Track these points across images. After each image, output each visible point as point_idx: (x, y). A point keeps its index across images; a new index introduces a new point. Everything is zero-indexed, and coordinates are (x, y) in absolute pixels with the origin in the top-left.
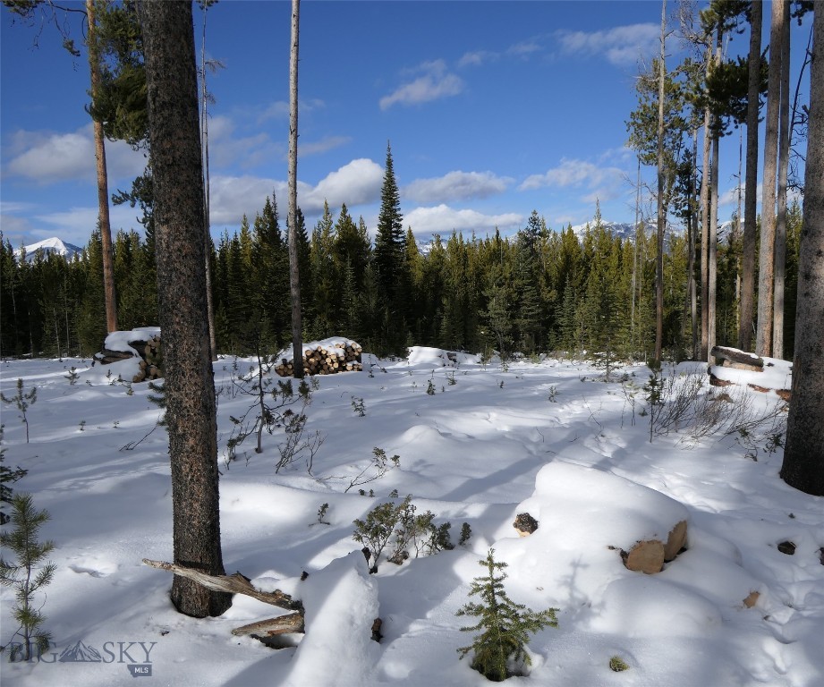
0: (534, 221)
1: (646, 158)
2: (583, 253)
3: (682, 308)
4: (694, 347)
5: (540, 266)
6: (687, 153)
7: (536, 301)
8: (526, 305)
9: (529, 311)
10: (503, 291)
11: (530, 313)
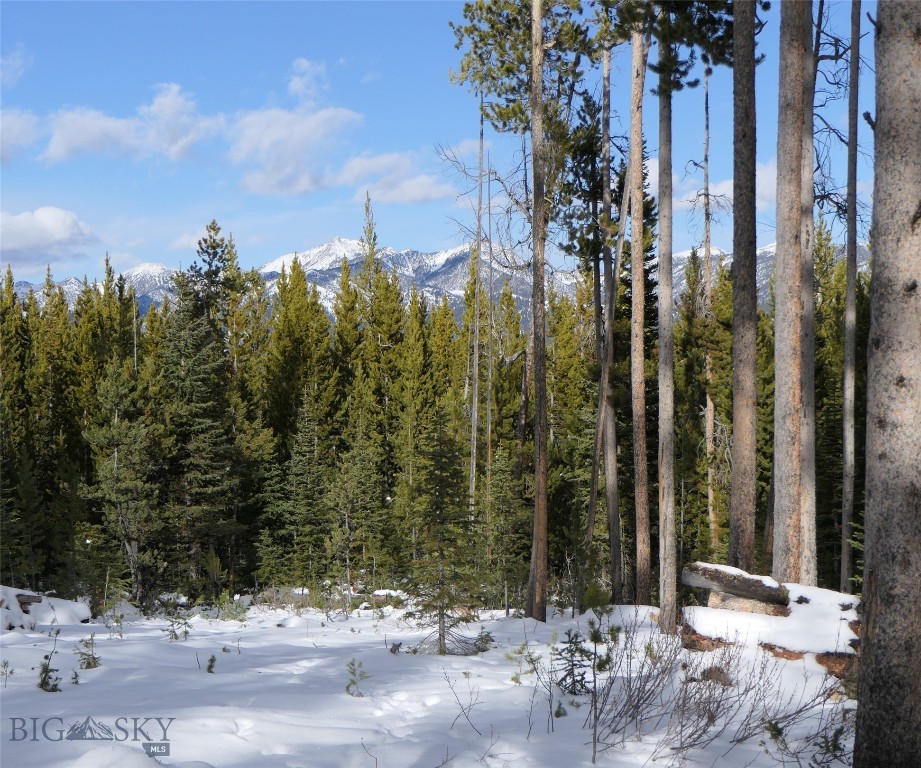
0: (212, 248)
1: (501, 115)
2: (333, 334)
3: (583, 475)
4: (612, 572)
5: (226, 367)
6: (590, 107)
7: (223, 457)
8: (197, 467)
9: (207, 483)
10: (141, 431)
11: (210, 490)
